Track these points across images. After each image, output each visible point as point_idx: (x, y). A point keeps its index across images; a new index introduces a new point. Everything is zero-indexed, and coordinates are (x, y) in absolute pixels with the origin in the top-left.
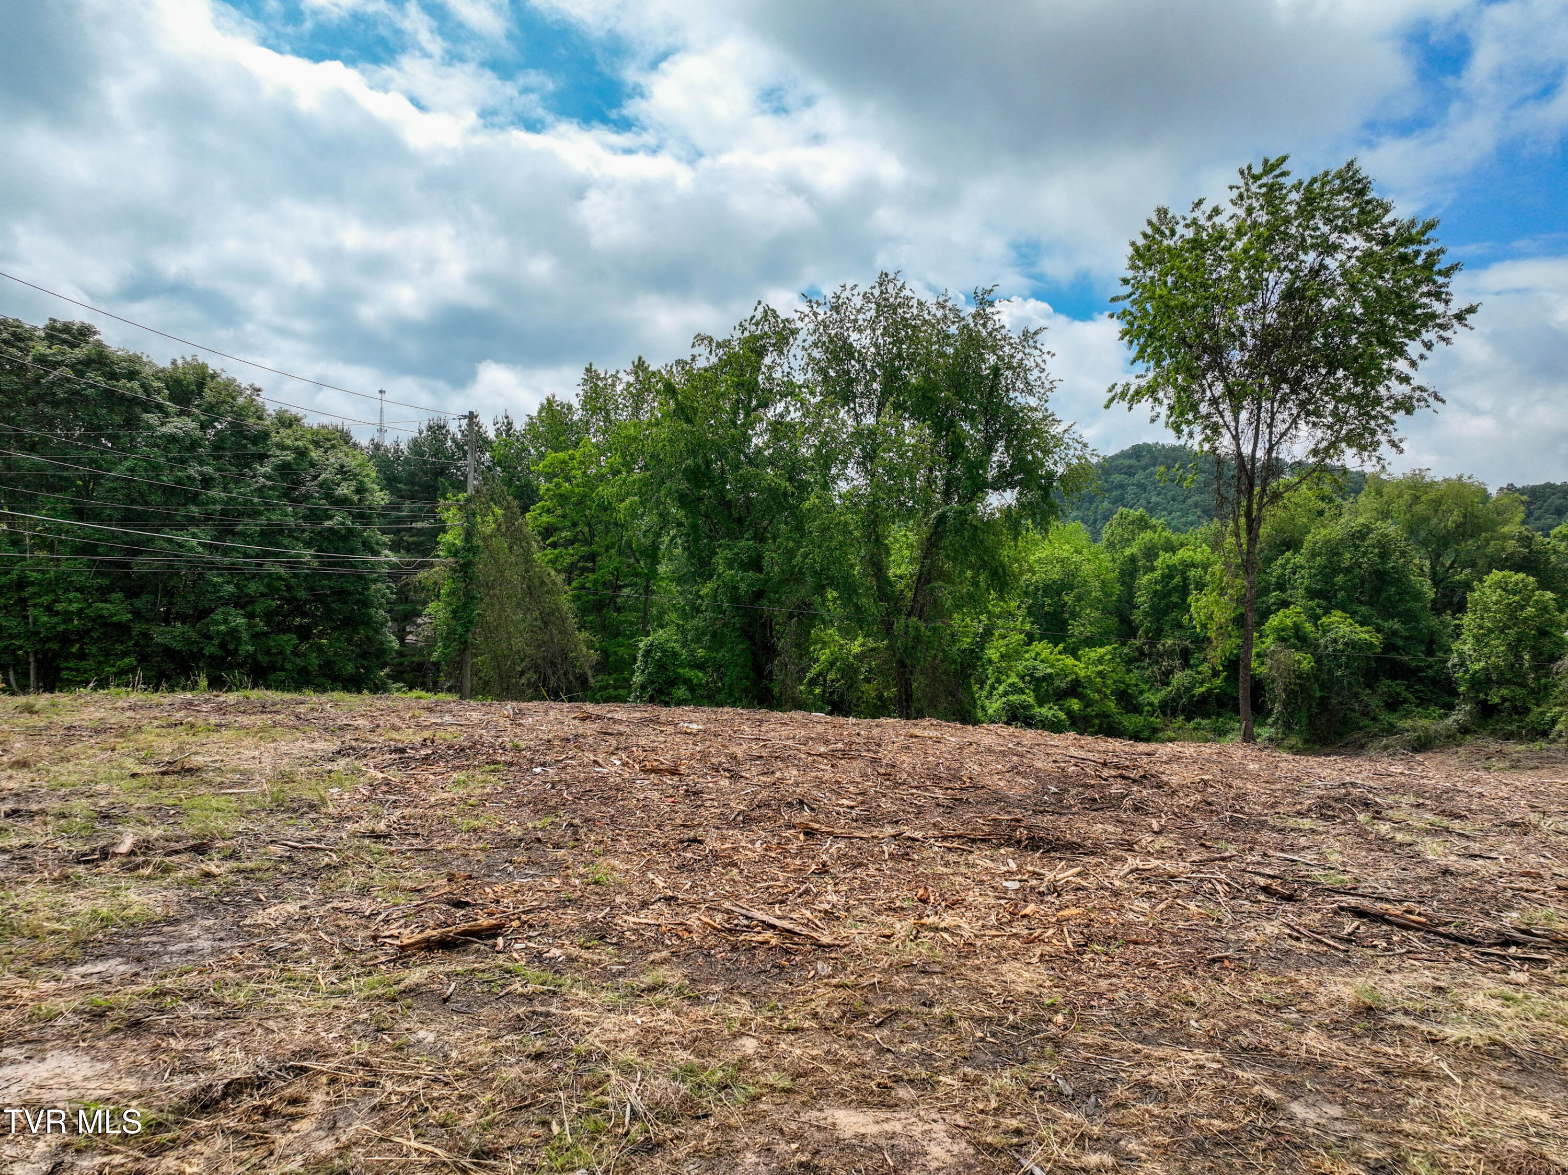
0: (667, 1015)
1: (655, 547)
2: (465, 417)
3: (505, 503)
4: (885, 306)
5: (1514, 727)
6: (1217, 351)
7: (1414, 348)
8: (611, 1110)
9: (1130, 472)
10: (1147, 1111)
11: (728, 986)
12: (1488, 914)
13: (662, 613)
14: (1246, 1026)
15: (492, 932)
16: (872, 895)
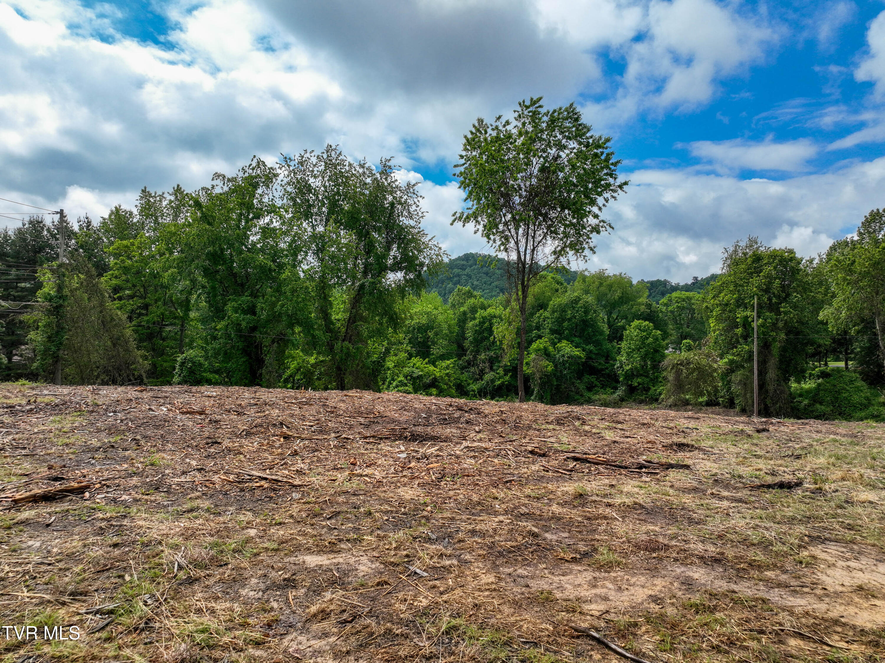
0: (201, 521)
1: (188, 301)
2: (57, 213)
3: (86, 269)
4: (330, 164)
5: (643, 398)
6: (507, 196)
7: (600, 201)
8: (165, 566)
9: (463, 268)
10: (475, 541)
11: (238, 507)
12: (633, 457)
13: (192, 341)
14: (523, 505)
15: (80, 491)
16: (325, 464)
